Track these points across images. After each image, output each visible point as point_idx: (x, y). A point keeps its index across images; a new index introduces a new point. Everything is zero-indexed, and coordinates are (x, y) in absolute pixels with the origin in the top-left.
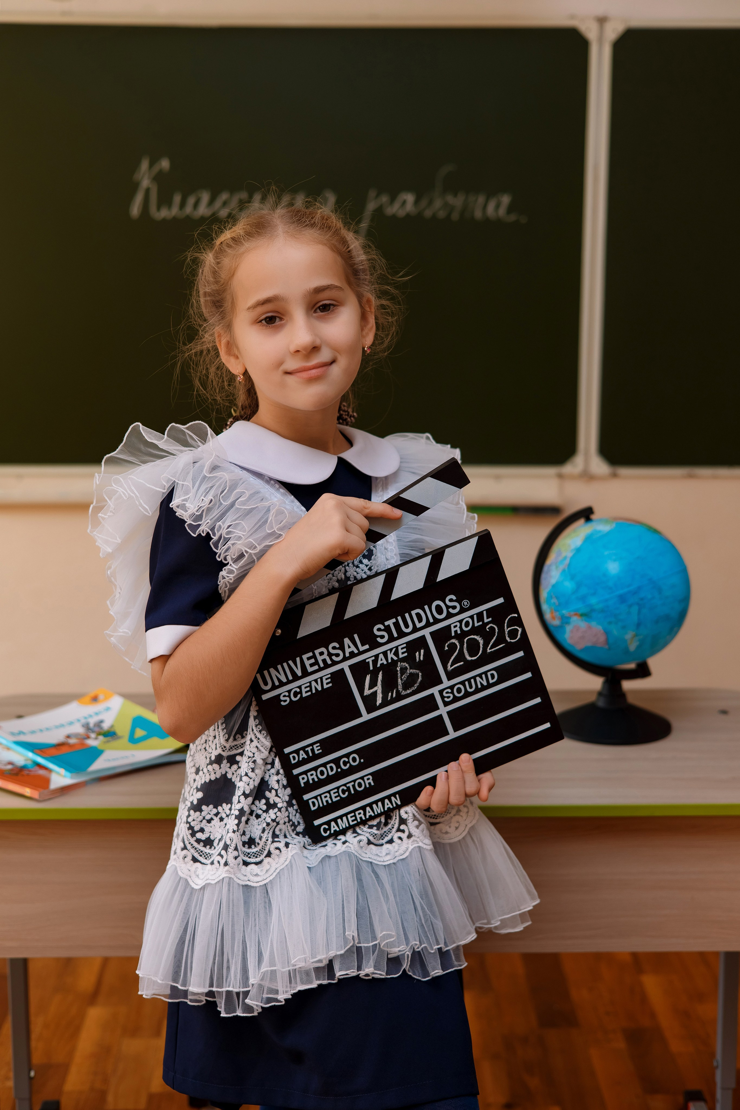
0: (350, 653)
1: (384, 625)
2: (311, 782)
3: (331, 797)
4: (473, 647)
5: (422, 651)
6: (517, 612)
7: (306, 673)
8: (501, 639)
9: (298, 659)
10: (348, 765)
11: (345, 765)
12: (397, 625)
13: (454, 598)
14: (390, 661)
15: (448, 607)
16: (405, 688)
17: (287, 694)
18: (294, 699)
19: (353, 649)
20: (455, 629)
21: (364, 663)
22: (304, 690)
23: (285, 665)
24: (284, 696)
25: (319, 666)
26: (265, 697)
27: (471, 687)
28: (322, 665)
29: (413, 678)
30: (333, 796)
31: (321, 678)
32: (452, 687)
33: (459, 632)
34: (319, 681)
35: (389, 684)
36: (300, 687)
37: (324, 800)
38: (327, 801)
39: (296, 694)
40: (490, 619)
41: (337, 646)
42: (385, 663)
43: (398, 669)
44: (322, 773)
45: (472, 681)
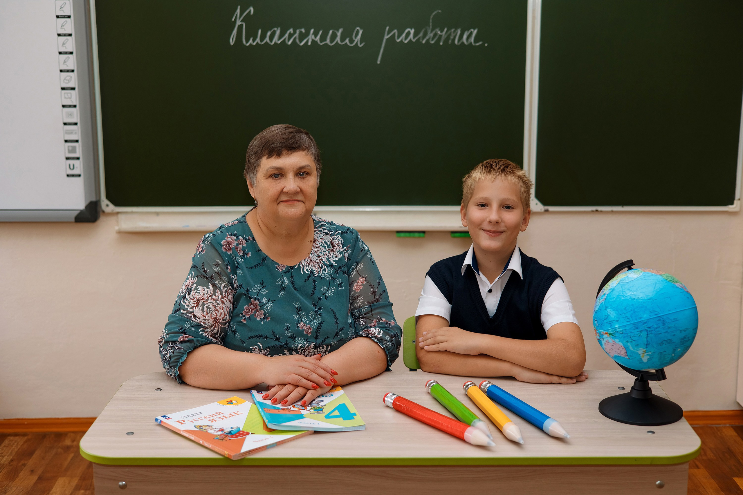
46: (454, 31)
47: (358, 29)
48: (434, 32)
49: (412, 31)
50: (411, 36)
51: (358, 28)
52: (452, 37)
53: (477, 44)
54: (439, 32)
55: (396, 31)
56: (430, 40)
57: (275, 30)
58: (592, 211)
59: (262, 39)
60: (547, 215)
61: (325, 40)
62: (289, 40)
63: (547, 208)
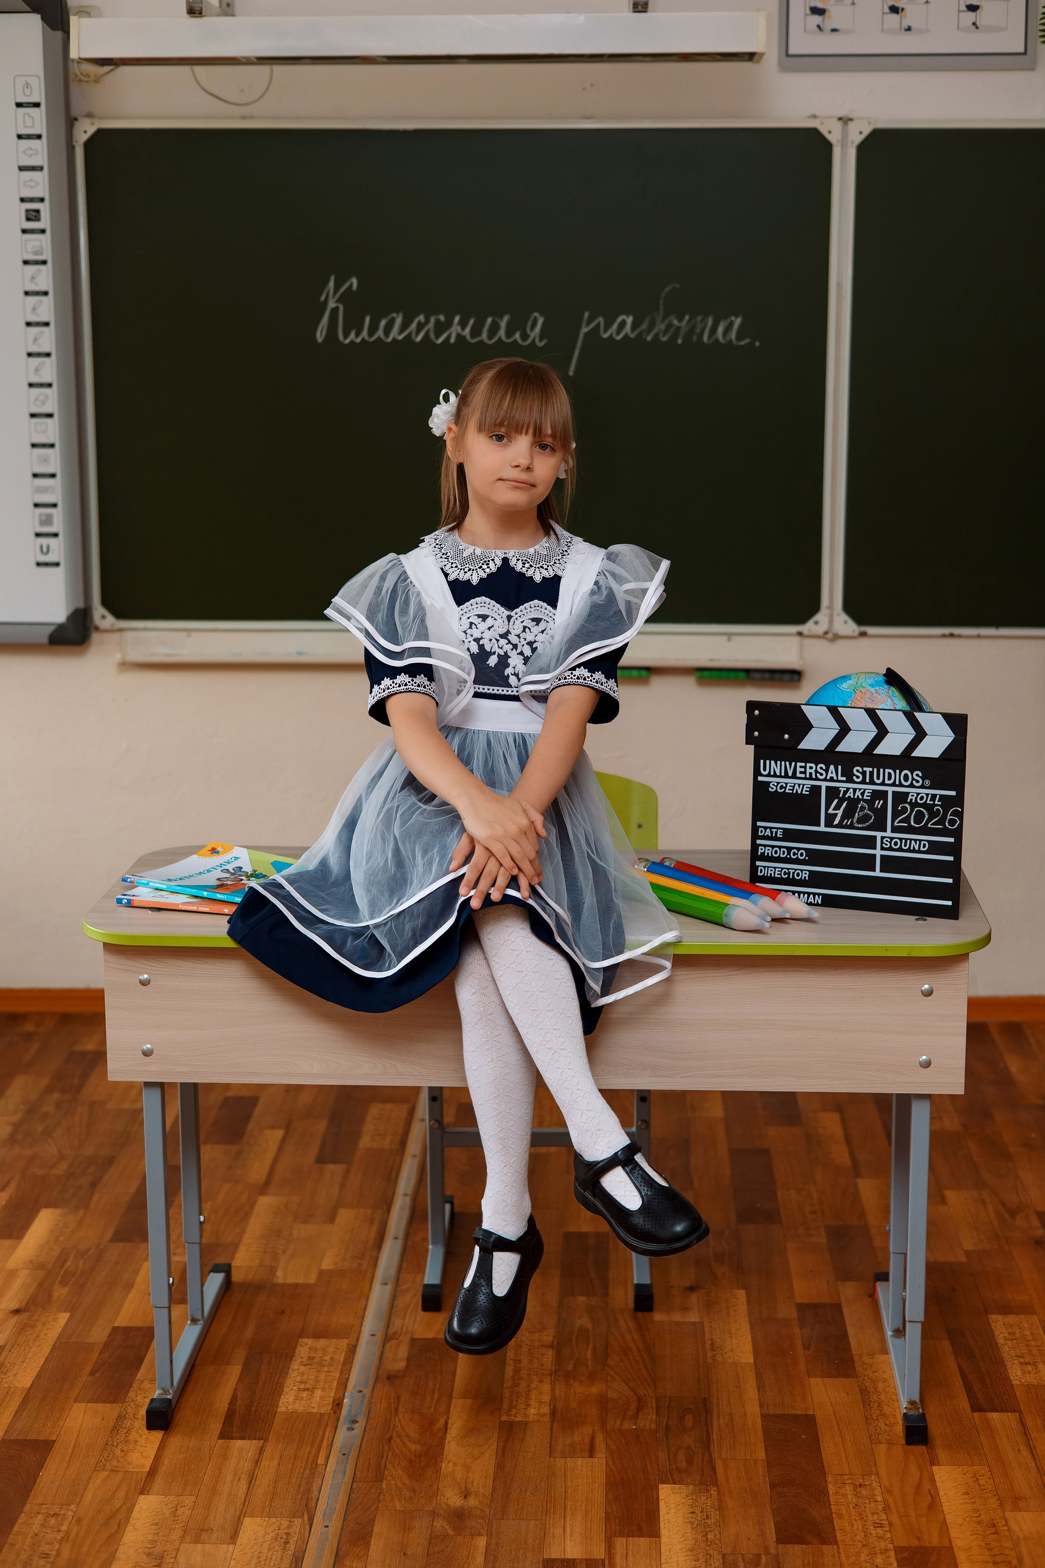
0: (831, 777)
1: (863, 769)
2: (766, 854)
3: (775, 873)
4: (919, 817)
5: (882, 801)
6: (962, 809)
7: (794, 776)
8: (941, 822)
9: (793, 764)
10: (796, 856)
11: (794, 855)
12: (871, 773)
13: (921, 775)
14: (856, 797)
15: (913, 779)
16: (859, 822)
17: (776, 784)
18: (779, 790)
19: (834, 775)
20: (912, 798)
21: (837, 789)
22: (788, 787)
23: (783, 763)
24: (773, 785)
25: (806, 776)
26: (760, 779)
27: (905, 845)
28: (808, 776)
29: (865, 818)
30: (777, 872)
31: (804, 785)
32: (892, 839)
33: (913, 801)
34: (801, 786)
35: (848, 814)
36: (786, 784)
37: (769, 872)
38: (771, 874)
39: (782, 787)
40: (940, 803)
41: (824, 768)
42: (852, 797)
43: (859, 806)
44: (776, 852)
45: (908, 841)
46: (702, 320)
47: (536, 317)
48: (667, 322)
49: (629, 320)
50: (628, 328)
51: (536, 314)
52: (698, 331)
53: (742, 343)
54: (676, 322)
55: (601, 319)
56: (661, 335)
57: (393, 317)
58: (944, 636)
59: (371, 332)
60: (863, 641)
61: (479, 334)
62: (417, 333)
63: (864, 629)
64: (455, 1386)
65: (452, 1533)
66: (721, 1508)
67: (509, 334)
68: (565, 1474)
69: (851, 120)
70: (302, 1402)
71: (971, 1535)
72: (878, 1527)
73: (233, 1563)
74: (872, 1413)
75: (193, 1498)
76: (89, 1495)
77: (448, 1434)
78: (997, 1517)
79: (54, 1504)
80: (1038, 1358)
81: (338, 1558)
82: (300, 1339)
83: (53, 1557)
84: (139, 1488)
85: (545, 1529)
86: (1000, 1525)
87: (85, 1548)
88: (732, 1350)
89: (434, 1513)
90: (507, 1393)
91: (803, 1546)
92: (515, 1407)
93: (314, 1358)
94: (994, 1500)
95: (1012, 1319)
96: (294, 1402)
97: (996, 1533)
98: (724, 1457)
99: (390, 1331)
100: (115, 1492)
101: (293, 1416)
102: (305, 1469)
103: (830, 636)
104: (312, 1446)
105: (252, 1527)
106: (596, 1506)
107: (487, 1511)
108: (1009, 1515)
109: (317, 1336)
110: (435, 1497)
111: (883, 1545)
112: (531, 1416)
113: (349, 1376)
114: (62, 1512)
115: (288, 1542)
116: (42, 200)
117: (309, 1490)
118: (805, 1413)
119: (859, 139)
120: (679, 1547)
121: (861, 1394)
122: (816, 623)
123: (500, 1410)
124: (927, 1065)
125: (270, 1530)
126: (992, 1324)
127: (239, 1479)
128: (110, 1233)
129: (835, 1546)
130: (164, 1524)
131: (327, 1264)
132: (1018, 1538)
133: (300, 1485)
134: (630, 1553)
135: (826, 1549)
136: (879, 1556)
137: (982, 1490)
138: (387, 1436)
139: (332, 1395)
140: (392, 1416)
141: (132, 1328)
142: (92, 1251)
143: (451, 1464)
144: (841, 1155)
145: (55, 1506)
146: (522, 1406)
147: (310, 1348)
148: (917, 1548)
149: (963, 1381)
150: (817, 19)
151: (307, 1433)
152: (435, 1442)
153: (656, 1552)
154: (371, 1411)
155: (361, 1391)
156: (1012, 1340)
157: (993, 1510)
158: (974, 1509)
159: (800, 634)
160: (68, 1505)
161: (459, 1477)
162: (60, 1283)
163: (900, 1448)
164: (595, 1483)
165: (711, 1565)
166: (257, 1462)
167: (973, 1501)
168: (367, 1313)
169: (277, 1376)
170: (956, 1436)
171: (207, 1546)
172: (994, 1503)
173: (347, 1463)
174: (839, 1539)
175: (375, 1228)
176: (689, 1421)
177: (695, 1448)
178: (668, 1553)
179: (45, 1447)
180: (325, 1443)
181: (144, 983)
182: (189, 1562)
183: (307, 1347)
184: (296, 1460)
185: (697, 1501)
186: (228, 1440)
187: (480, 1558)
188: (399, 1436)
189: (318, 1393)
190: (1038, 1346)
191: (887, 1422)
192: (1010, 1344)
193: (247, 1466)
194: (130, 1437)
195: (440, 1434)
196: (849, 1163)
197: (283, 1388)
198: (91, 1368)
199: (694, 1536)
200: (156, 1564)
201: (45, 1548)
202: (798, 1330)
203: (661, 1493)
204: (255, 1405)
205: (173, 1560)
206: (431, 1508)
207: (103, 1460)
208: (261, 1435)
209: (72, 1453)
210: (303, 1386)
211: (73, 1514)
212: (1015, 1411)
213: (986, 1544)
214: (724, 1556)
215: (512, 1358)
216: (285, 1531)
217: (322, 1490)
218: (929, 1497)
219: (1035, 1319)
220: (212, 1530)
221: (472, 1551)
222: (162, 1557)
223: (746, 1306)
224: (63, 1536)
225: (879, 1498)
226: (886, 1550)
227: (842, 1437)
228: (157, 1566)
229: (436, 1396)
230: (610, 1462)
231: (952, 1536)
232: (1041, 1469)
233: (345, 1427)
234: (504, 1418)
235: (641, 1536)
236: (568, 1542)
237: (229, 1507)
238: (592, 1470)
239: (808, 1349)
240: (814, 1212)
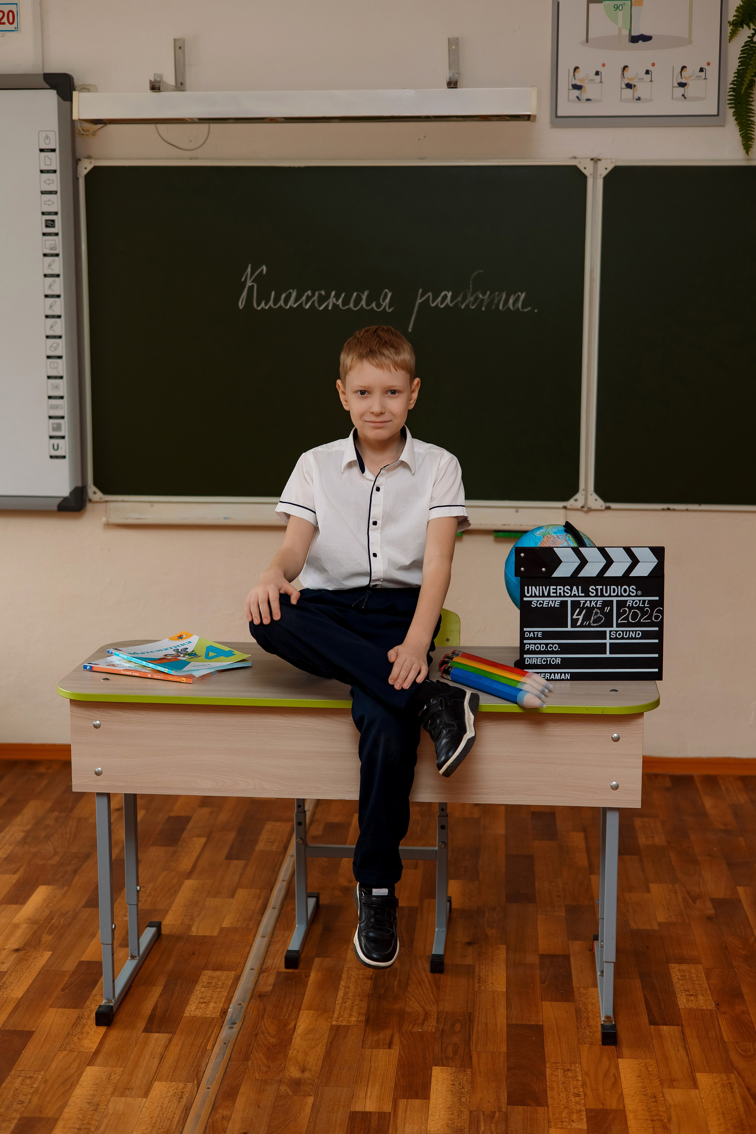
2: (530, 650)
6: (663, 608)
7: (549, 596)
9: (548, 587)
11: (550, 648)
18: (539, 606)
22: (545, 603)
23: (541, 587)
24: (535, 602)
26: (525, 599)
28: (558, 595)
30: (538, 661)
31: (556, 601)
34: (554, 602)
36: (544, 601)
37: (534, 661)
39: (541, 604)
44: (538, 647)
46: (498, 295)
47: (386, 292)
48: (475, 296)
49: (449, 295)
50: (448, 300)
51: (386, 290)
52: (496, 302)
53: (526, 310)
54: (481, 296)
55: (430, 294)
56: (470, 305)
57: (290, 292)
58: (663, 510)
59: (276, 302)
60: (608, 513)
61: (349, 304)
62: (306, 304)
63: (608, 504)
64: (304, 1002)
65: (291, 1094)
66: (472, 1082)
67: (368, 303)
68: (371, 1058)
69: (600, 160)
70: (200, 1010)
71: (639, 1103)
72: (576, 1096)
73: (144, 1109)
74: (582, 1025)
75: (122, 1069)
76: (54, 1066)
77: (295, 1032)
78: (658, 1092)
79: (31, 1071)
80: (699, 991)
81: (214, 1108)
82: (203, 971)
83: (26, 1103)
84: (87, 1062)
85: (354, 1093)
86: (659, 1097)
87: (48, 1099)
88: (492, 983)
89: (280, 1081)
90: (337, 1007)
91: (525, 1107)
92: (342, 1016)
93: (211, 983)
94: (657, 1081)
95: (684, 967)
96: (195, 1010)
97: (656, 1102)
98: (478, 1050)
99: (264, 967)
100: (71, 1064)
101: (193, 1019)
102: (198, 1052)
103: (585, 509)
104: (204, 1038)
105: (159, 1088)
106: (389, 1081)
107: (316, 1081)
108: (666, 1090)
109: (215, 969)
110: (283, 1070)
111: (578, 1107)
112: (352, 1022)
113: (233, 995)
114: (35, 1076)
115: (182, 1097)
116: (56, 213)
117: (199, 1065)
118: (537, 1024)
119: (605, 173)
120: (441, 1106)
121: (576, 1012)
122: (576, 500)
123: (332, 1018)
124: (616, 788)
125: (170, 1090)
126: (670, 970)
127: (154, 1058)
128: (83, 902)
129: (546, 1108)
130: (102, 1084)
131: (226, 924)
132: (670, 1105)
133: (194, 1062)
134: (408, 1109)
135: (540, 1109)
136: (575, 1114)
137: (650, 1074)
138: (255, 1033)
139: (221, 1006)
140: (259, 1020)
141: (92, 962)
142: (71, 913)
143: (295, 1051)
144: (582, 859)
145: (31, 1072)
146: (347, 1016)
147: (209, 977)
148: (601, 1109)
149: (646, 1006)
150: (577, 92)
151: (202, 1030)
152: (286, 1037)
153: (426, 1108)
154: (246, 1017)
155: (240, 1004)
156: (683, 980)
157: (655, 1087)
158: (643, 1087)
159: (565, 508)
160: (39, 1071)
161: (300, 1059)
162: (47, 933)
163: (597, 1047)
164: (390, 1065)
165: (461, 1117)
166: (167, 1047)
167: (642, 1081)
168: (249, 955)
169: (185, 994)
170: (636, 1040)
171: (129, 1099)
172: (657, 1083)
173: (226, 1049)
174: (549, 1103)
175: (261, 901)
176: (458, 1027)
177: (460, 1044)
178: (433, 1110)
179: (28, 1035)
180: (213, 1036)
181: (96, 727)
182: (116, 1108)
183: (207, 976)
184: (193, 1046)
185: (457, 1078)
186: (149, 1033)
187: (308, 1110)
188: (263, 1033)
189: (212, 1005)
190: (700, 984)
191: (591, 1031)
192: (681, 983)
193: (160, 1050)
194: (84, 1029)
195: (290, 1032)
196: (586, 864)
197: (189, 1001)
198: (63, 986)
199: (452, 1100)
200: (94, 1109)
201: (21, 1098)
202: (539, 971)
203: (433, 1072)
204: (169, 1012)
205: (105, 1107)
206: (279, 1078)
207: (65, 1044)
208: (171, 1031)
209: (45, 1039)
210: (202, 1000)
211: (42, 1077)
212: (679, 1026)
213: (648, 1108)
214: (471, 1112)
215: (344, 985)
216: (181, 1090)
217: (208, 1065)
218: (614, 1078)
219: (700, 967)
220: (132, 1089)
221: (303, 1106)
222: (98, 1105)
223: (505, 955)
224: (34, 1090)
225: (580, 1078)
226: (580, 1111)
227: (559, 1039)
228: (94, 1110)
229: (290, 1009)
230: (402, 1053)
231: (625, 1102)
232: (691, 1062)
233: (228, 1026)
234: (334, 1023)
235: (417, 1099)
236: (368, 1101)
237: (145, 1075)
238: (389, 1057)
239: (544, 983)
240: (559, 896)
